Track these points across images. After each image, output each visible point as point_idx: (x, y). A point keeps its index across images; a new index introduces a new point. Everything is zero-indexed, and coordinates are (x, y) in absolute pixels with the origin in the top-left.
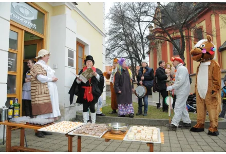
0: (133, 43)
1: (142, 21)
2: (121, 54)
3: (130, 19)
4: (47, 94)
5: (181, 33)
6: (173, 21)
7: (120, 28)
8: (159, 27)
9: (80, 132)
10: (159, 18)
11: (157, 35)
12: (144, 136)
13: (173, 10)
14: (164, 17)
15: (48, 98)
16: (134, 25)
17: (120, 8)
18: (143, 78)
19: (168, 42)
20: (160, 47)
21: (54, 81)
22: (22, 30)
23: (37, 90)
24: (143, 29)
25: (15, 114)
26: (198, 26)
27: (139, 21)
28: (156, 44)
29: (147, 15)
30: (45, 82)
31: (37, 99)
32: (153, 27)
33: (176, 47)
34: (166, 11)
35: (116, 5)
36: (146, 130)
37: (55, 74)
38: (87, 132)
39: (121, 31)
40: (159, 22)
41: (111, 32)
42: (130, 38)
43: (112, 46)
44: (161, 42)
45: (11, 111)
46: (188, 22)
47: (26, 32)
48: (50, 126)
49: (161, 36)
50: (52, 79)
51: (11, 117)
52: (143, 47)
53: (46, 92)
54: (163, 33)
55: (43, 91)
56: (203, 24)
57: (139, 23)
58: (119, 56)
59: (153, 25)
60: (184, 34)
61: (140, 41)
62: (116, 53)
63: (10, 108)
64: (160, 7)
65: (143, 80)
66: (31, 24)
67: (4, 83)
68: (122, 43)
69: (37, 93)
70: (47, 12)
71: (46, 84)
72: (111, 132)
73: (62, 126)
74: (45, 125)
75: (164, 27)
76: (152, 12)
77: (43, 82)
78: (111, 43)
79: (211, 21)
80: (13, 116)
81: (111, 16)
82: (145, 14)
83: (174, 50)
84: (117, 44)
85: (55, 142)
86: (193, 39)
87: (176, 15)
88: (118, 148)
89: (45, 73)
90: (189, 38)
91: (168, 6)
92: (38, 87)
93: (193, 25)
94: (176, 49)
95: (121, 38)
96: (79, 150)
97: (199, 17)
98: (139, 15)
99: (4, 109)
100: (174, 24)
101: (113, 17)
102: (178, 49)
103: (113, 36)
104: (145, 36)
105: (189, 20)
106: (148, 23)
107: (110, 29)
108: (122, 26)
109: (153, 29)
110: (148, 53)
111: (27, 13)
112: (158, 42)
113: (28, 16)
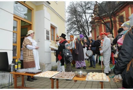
0: (82, 26)
1: (87, 13)
2: (75, 33)
3: (80, 12)
4: (32, 56)
5: (111, 19)
6: (105, 12)
7: (74, 18)
8: (97, 16)
9: (59, 76)
10: (97, 11)
11: (96, 21)
12: (98, 78)
13: (105, 6)
14: (100, 10)
15: (33, 58)
16: (82, 15)
17: (74, 6)
18: (90, 45)
19: (103, 25)
20: (98, 28)
21: (37, 49)
22: (19, 19)
23: (26, 54)
24: (87, 17)
25: (19, 67)
26: (121, 14)
27: (85, 13)
28: (96, 26)
29: (90, 9)
30: (31, 49)
31: (26, 59)
32: (93, 16)
33: (108, 27)
34: (101, 6)
35: (71, 4)
36: (98, 74)
37: (37, 44)
38: (63, 76)
39: (75, 19)
40: (97, 13)
41: (69, 20)
42: (80, 23)
43: (70, 28)
44: (99, 25)
45: (16, 66)
46: (115, 12)
47: (22, 21)
48: (40, 74)
49: (98, 21)
50: (35, 48)
51: (16, 69)
52: (88, 28)
53: (31, 55)
54: (100, 19)
55: (30, 55)
56: (124, 13)
57: (85, 14)
58: (74, 34)
59: (93, 15)
60: (112, 19)
61: (86, 25)
62: (72, 32)
63: (16, 64)
64: (97, 4)
65: (91, 47)
66: (24, 16)
67: (11, 50)
68: (75, 26)
69: (26, 56)
70: (33, 9)
71: (32, 50)
72: (77, 76)
73: (47, 74)
74: (37, 73)
75: (101, 16)
76: (93, 7)
77: (30, 49)
78: (69, 26)
79: (128, 11)
80: (18, 68)
81: (68, 11)
82: (89, 9)
83: (106, 30)
84: (73, 27)
85: (41, 84)
86: (118, 22)
87: (107, 9)
88: (79, 87)
89: (31, 44)
90: (115, 22)
91: (102, 3)
92: (27, 52)
93: (118, 14)
94: (108, 29)
95: (75, 23)
96: (57, 88)
97: (121, 9)
98: (85, 10)
99: (12, 65)
100: (106, 14)
101: (69, 11)
102: (109, 29)
103: (70, 22)
104: (89, 22)
105: (115, 11)
106: (91, 14)
107: (68, 18)
108: (75, 16)
109: (93, 17)
110: (91, 32)
111: (22, 10)
112: (97, 25)
113: (22, 11)
